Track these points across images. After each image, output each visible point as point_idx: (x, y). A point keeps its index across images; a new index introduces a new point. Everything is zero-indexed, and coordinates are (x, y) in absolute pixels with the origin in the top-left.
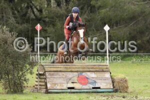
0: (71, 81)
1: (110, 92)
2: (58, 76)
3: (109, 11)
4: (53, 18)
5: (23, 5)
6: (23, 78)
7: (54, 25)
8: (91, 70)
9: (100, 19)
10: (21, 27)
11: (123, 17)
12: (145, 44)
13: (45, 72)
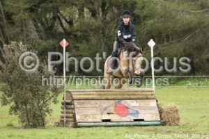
0: (106, 112)
1: (157, 125)
2: (89, 106)
3: (158, 22)
4: (86, 31)
5: (48, 16)
6: (45, 109)
7: (88, 41)
8: (132, 97)
9: (146, 32)
10: (44, 44)
11: (175, 29)
12: (203, 63)
13: (73, 100)
